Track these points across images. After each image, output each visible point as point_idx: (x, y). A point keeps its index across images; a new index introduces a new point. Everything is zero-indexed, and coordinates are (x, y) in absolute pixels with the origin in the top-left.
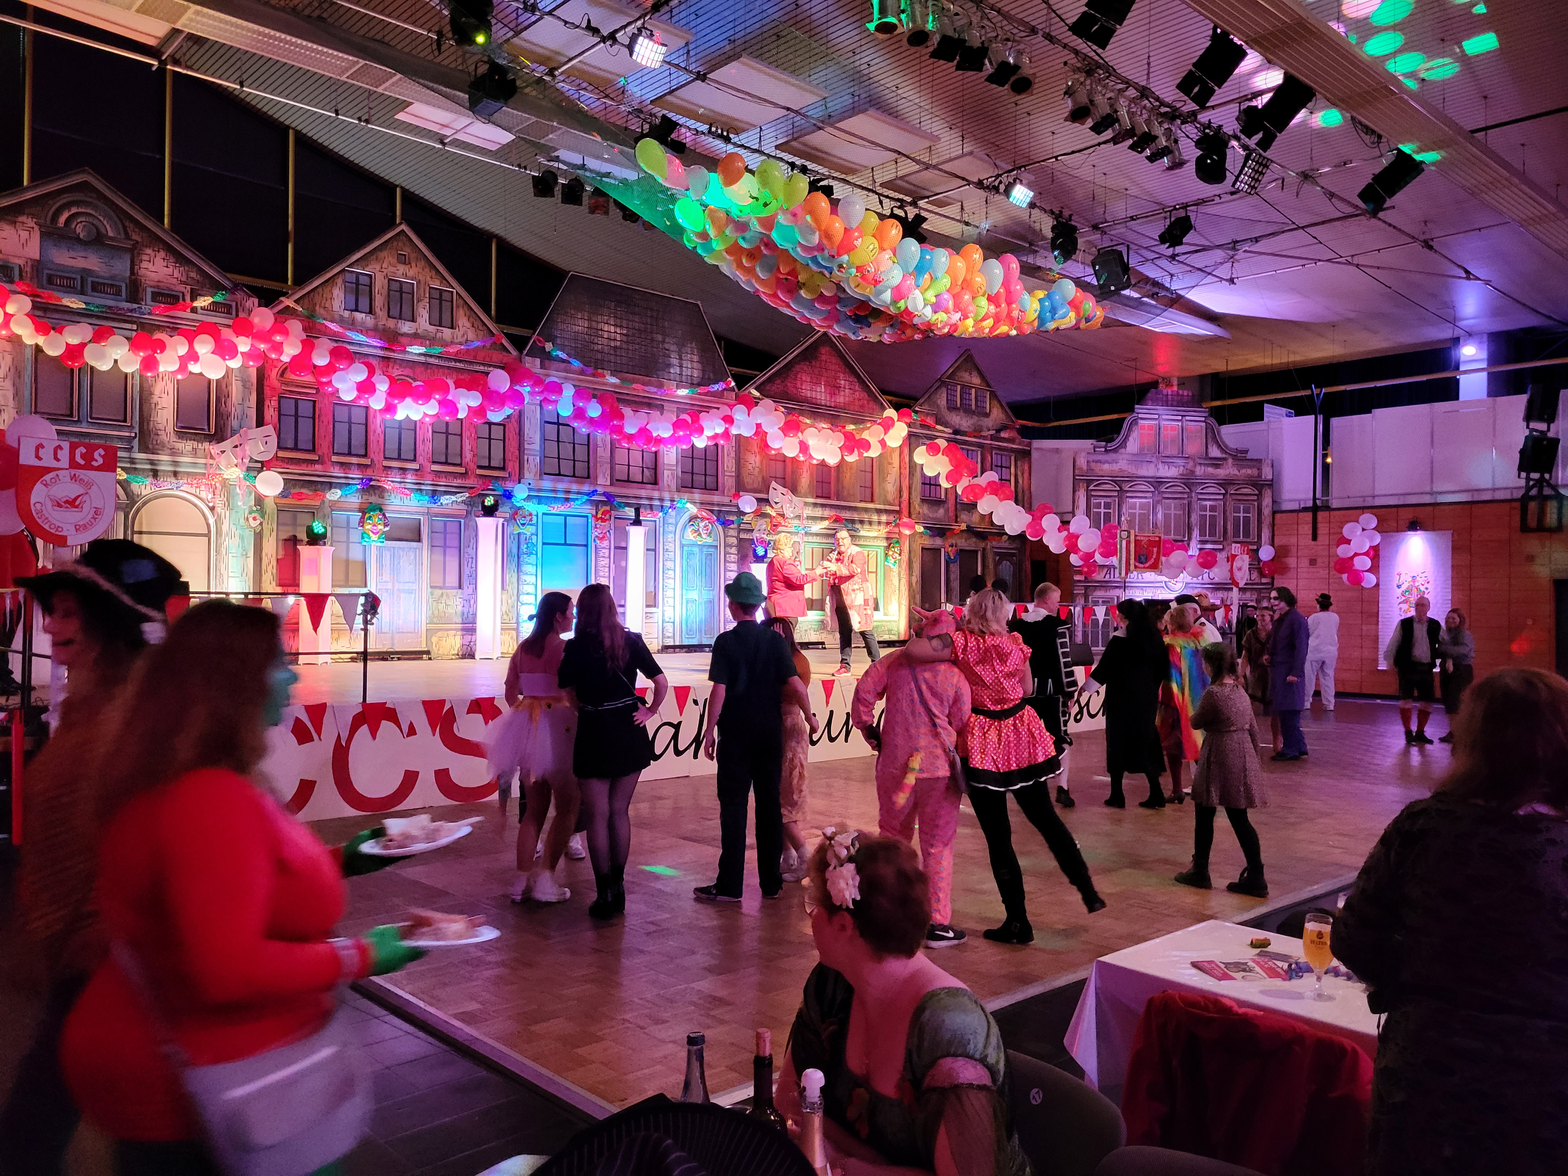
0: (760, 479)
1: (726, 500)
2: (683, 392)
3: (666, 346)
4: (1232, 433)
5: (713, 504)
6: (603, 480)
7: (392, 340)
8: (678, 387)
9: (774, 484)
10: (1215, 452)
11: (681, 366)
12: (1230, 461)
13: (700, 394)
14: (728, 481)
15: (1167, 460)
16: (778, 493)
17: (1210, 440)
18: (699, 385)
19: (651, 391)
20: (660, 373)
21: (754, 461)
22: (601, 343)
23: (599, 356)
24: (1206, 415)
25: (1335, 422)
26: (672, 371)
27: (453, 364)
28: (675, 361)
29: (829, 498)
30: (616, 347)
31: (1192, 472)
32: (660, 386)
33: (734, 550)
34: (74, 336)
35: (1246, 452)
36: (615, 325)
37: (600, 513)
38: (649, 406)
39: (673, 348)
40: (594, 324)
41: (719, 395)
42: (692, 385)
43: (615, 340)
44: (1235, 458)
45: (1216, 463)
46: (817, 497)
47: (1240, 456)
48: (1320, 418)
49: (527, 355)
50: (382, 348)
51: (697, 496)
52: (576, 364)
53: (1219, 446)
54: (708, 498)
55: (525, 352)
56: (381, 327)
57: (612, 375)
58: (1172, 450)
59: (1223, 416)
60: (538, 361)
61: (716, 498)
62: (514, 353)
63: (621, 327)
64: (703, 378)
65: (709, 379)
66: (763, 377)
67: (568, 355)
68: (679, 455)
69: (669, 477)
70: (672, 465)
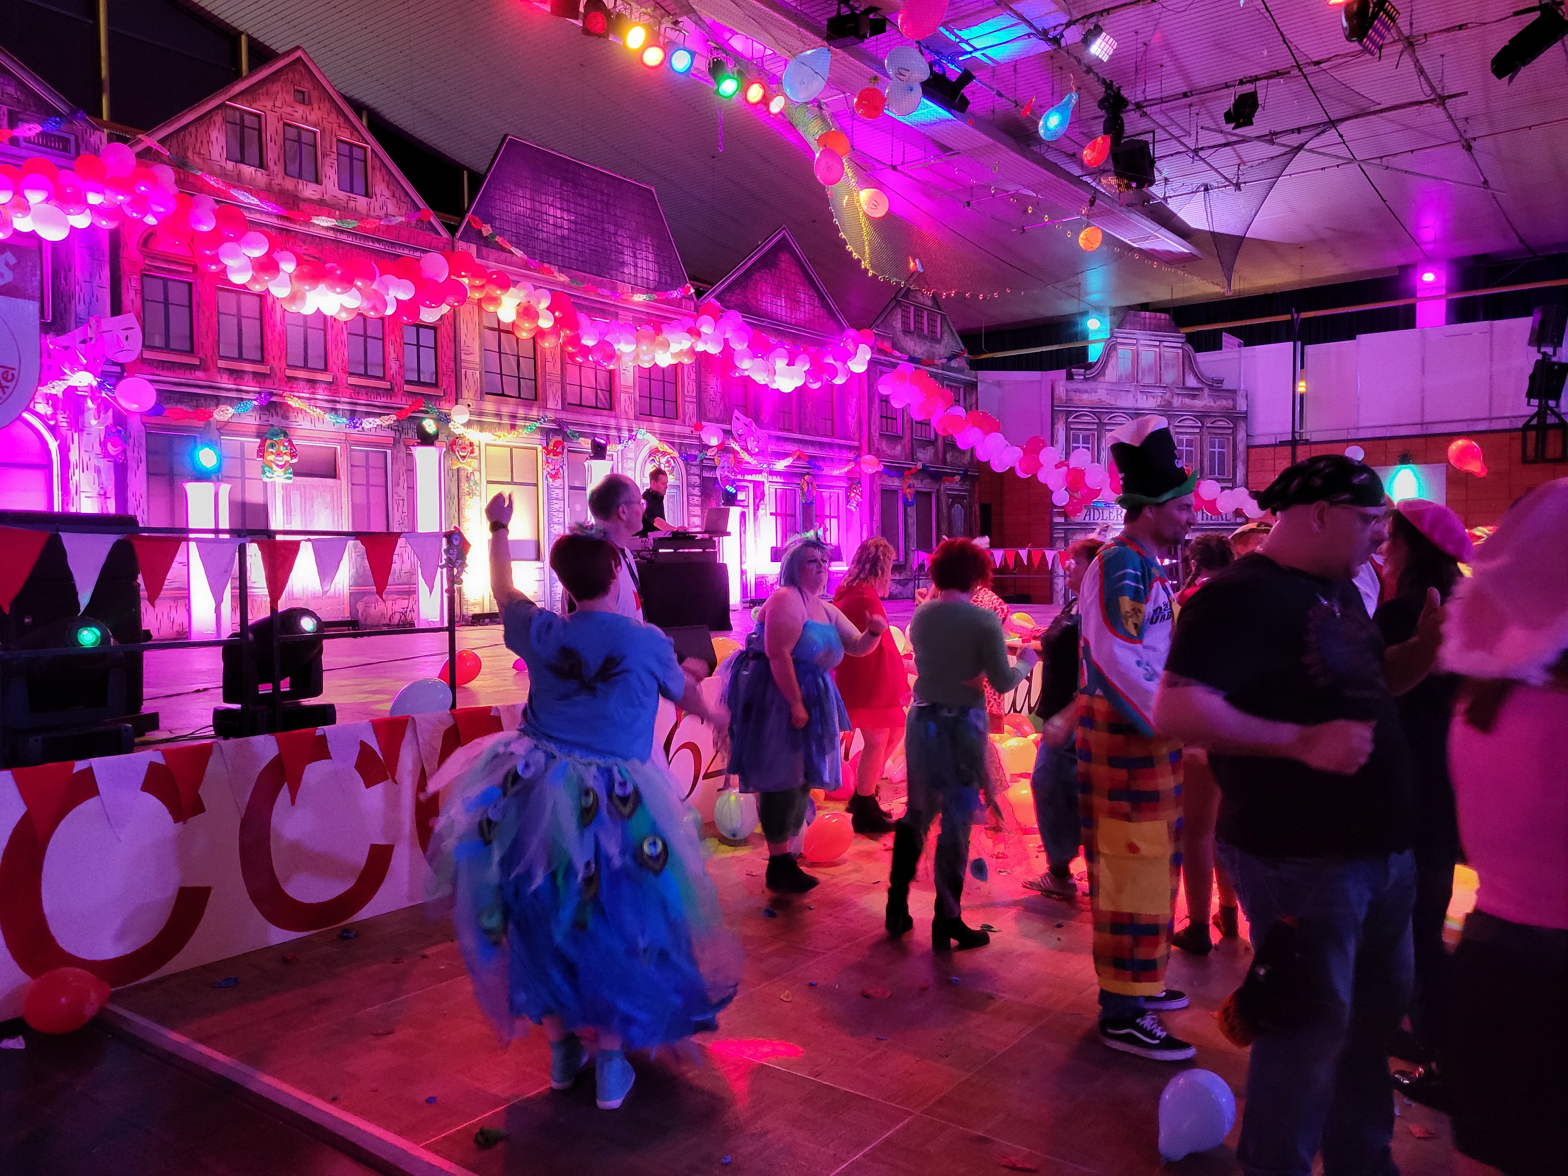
0: (721, 407)
1: (687, 430)
2: (639, 298)
3: (619, 239)
5: (672, 435)
6: (554, 404)
7: (291, 206)
8: (634, 291)
9: (736, 413)
11: (636, 266)
13: (657, 301)
14: (688, 407)
16: (739, 423)
18: (656, 290)
19: (608, 295)
20: (614, 272)
21: (716, 384)
22: (546, 231)
23: (545, 246)
26: (626, 271)
27: (369, 244)
28: (628, 259)
29: (791, 430)
30: (563, 236)
32: (614, 289)
33: (697, 491)
36: (561, 209)
37: (551, 443)
38: (603, 313)
39: (627, 242)
40: (537, 206)
41: (678, 303)
42: (648, 290)
43: (561, 227)
46: (780, 429)
49: (461, 238)
50: (279, 216)
51: (657, 426)
52: (520, 254)
54: (667, 428)
55: (458, 236)
56: (276, 188)
57: (560, 271)
60: (474, 247)
61: (677, 429)
62: (448, 236)
63: (569, 211)
64: (660, 282)
65: (666, 283)
66: (720, 287)
67: (510, 242)
68: (637, 375)
69: (626, 401)
70: (629, 387)
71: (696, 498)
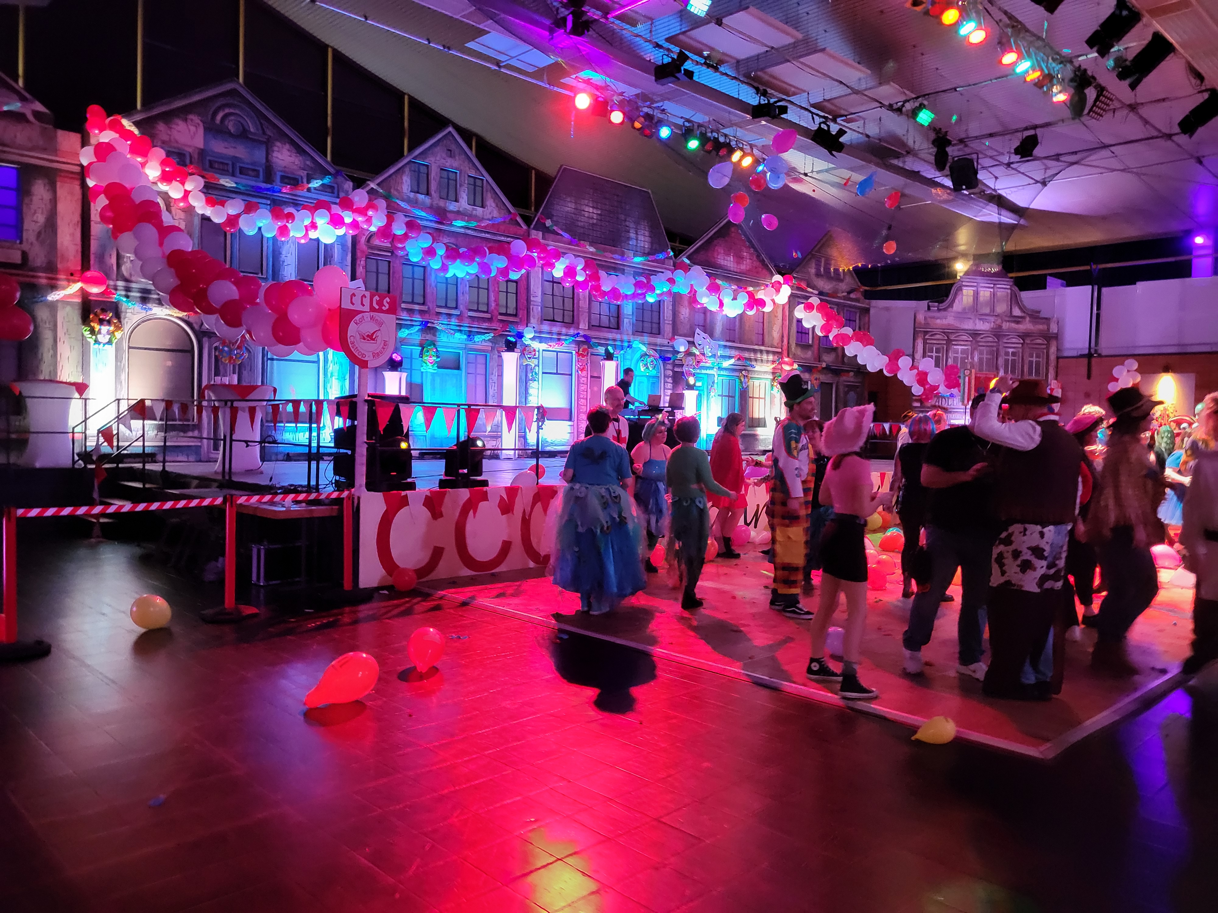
0: (688, 327)
1: (665, 342)
2: (638, 259)
3: (627, 223)
4: (1028, 297)
5: (656, 345)
6: (583, 325)
7: (442, 216)
8: (635, 255)
9: (698, 331)
10: (1017, 312)
11: (637, 239)
12: (1028, 319)
13: (649, 261)
14: (667, 328)
15: (982, 317)
16: (700, 336)
17: (1013, 302)
18: (648, 254)
19: (616, 259)
20: (623, 244)
21: (685, 312)
22: (583, 221)
23: (582, 230)
24: (1011, 284)
25: (1104, 290)
26: (631, 243)
27: (483, 235)
28: (632, 235)
29: (734, 342)
30: (593, 224)
31: (1000, 327)
32: (623, 254)
33: (670, 380)
34: (233, 208)
35: (1039, 312)
36: (593, 207)
37: (581, 350)
38: (615, 269)
39: (632, 225)
40: (579, 207)
41: (662, 262)
42: (644, 254)
43: (593, 218)
44: (1031, 316)
45: (1017, 320)
46: (727, 341)
47: (1035, 316)
48: (1096, 287)
49: (534, 229)
50: (436, 222)
51: (646, 339)
52: (566, 235)
53: (1020, 308)
54: (653, 340)
55: (532, 226)
56: (435, 205)
57: (591, 245)
58: (987, 310)
59: (1023, 284)
60: (540, 233)
61: (659, 341)
62: (525, 227)
63: (597, 208)
64: (651, 249)
65: (656, 249)
66: (692, 249)
67: (561, 229)
68: (635, 307)
69: (627, 323)
70: (629, 315)
71: (669, 384)
